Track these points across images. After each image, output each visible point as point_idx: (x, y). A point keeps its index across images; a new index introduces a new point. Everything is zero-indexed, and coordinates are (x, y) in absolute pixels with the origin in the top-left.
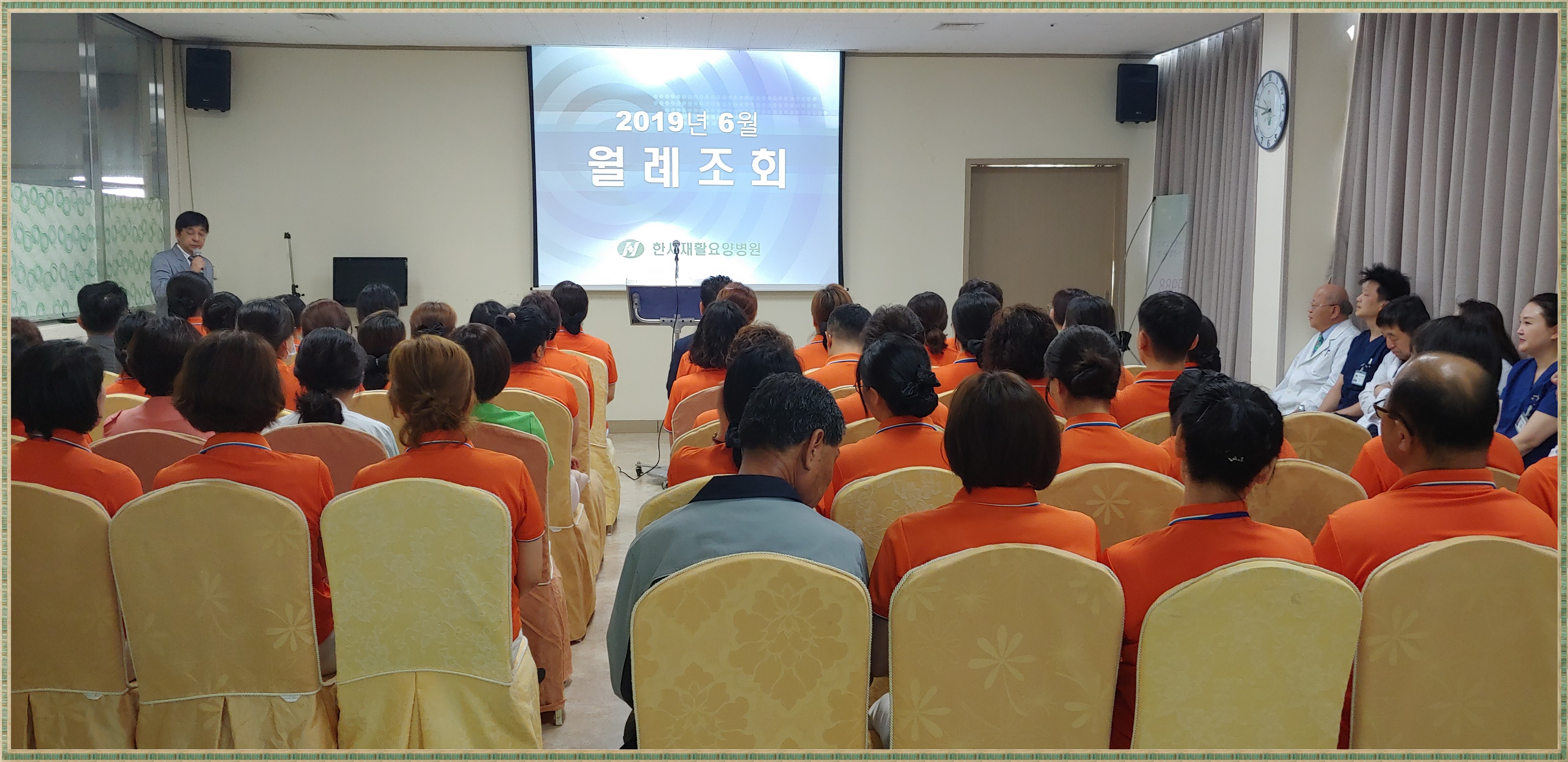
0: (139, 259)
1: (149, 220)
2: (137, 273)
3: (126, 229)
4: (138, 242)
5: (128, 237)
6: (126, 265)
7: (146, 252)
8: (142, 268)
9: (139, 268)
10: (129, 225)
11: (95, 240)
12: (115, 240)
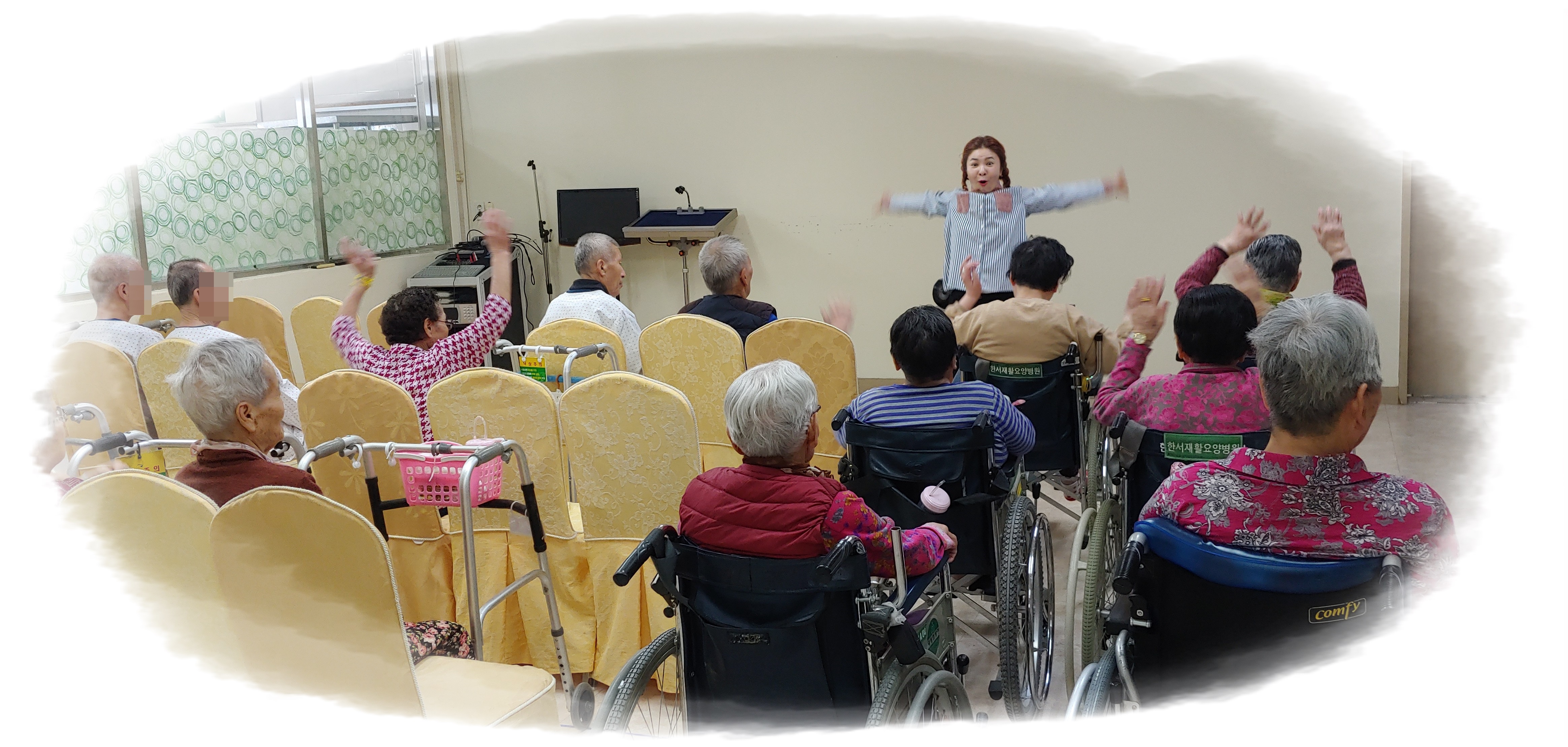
0: (393, 198)
1: (412, 154)
2: (392, 214)
3: (369, 168)
4: (391, 180)
5: (372, 176)
6: (369, 205)
7: (407, 190)
8: (399, 209)
9: (394, 208)
10: (375, 161)
11: (310, 183)
12: (348, 180)
